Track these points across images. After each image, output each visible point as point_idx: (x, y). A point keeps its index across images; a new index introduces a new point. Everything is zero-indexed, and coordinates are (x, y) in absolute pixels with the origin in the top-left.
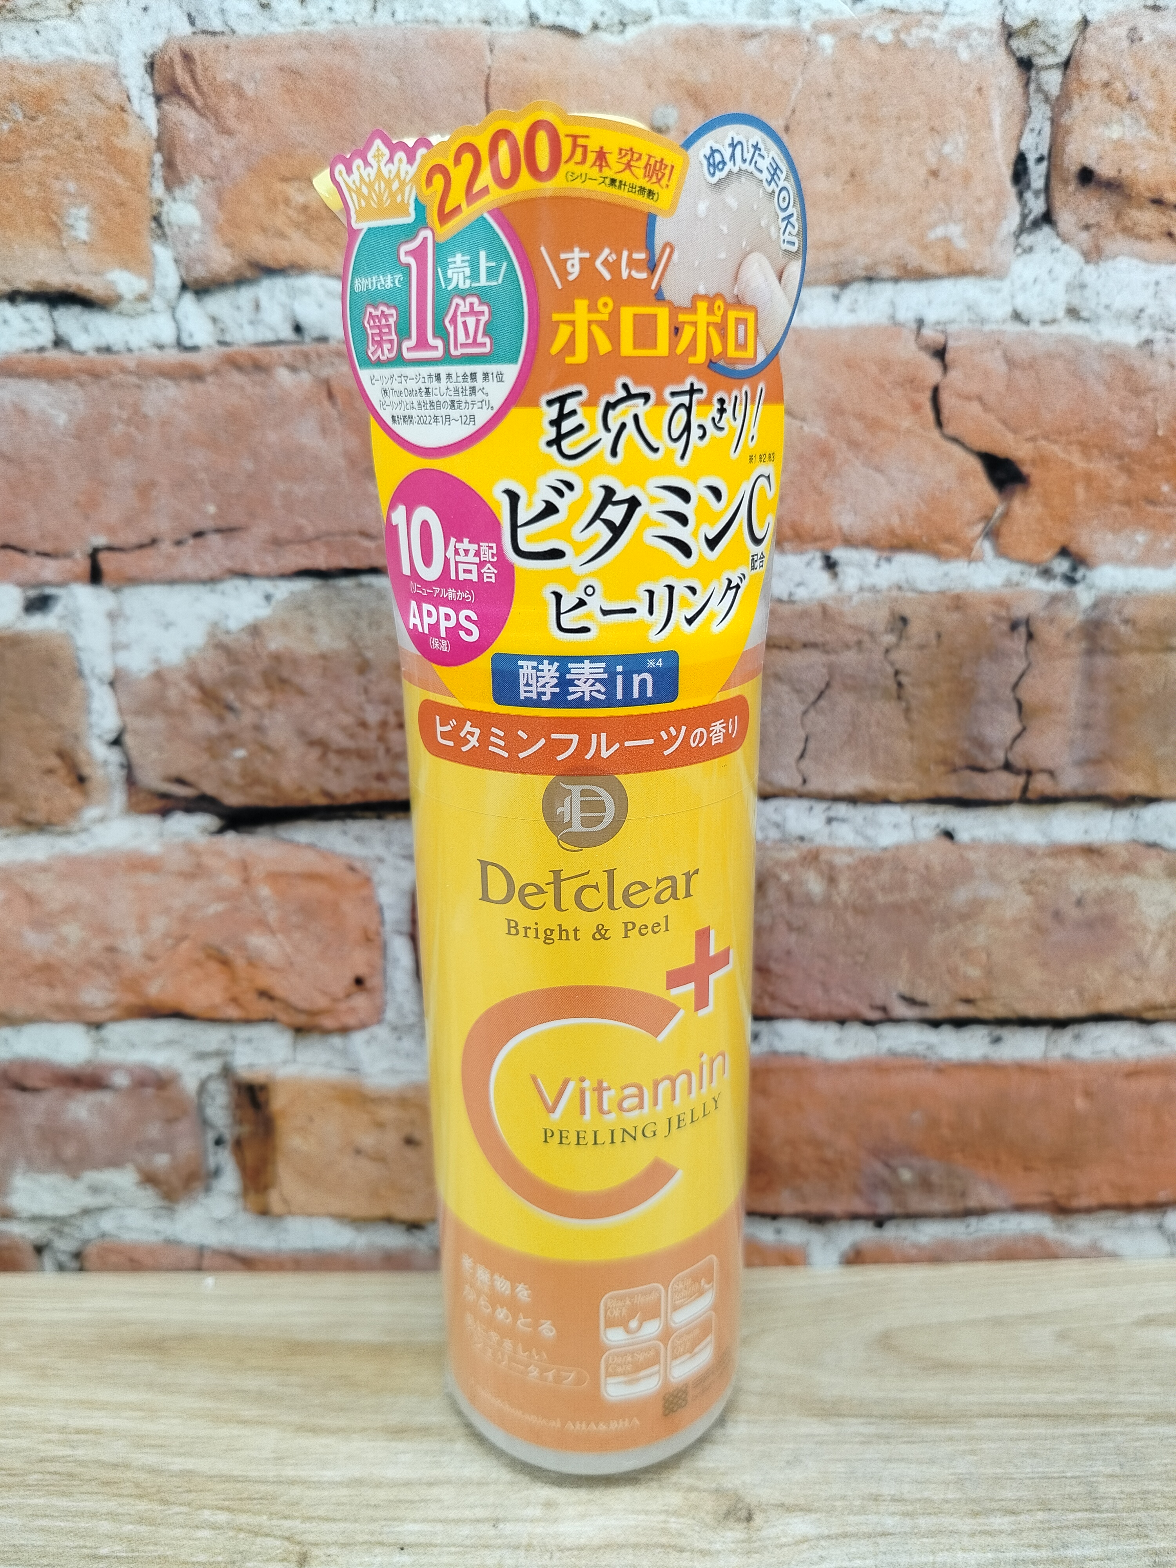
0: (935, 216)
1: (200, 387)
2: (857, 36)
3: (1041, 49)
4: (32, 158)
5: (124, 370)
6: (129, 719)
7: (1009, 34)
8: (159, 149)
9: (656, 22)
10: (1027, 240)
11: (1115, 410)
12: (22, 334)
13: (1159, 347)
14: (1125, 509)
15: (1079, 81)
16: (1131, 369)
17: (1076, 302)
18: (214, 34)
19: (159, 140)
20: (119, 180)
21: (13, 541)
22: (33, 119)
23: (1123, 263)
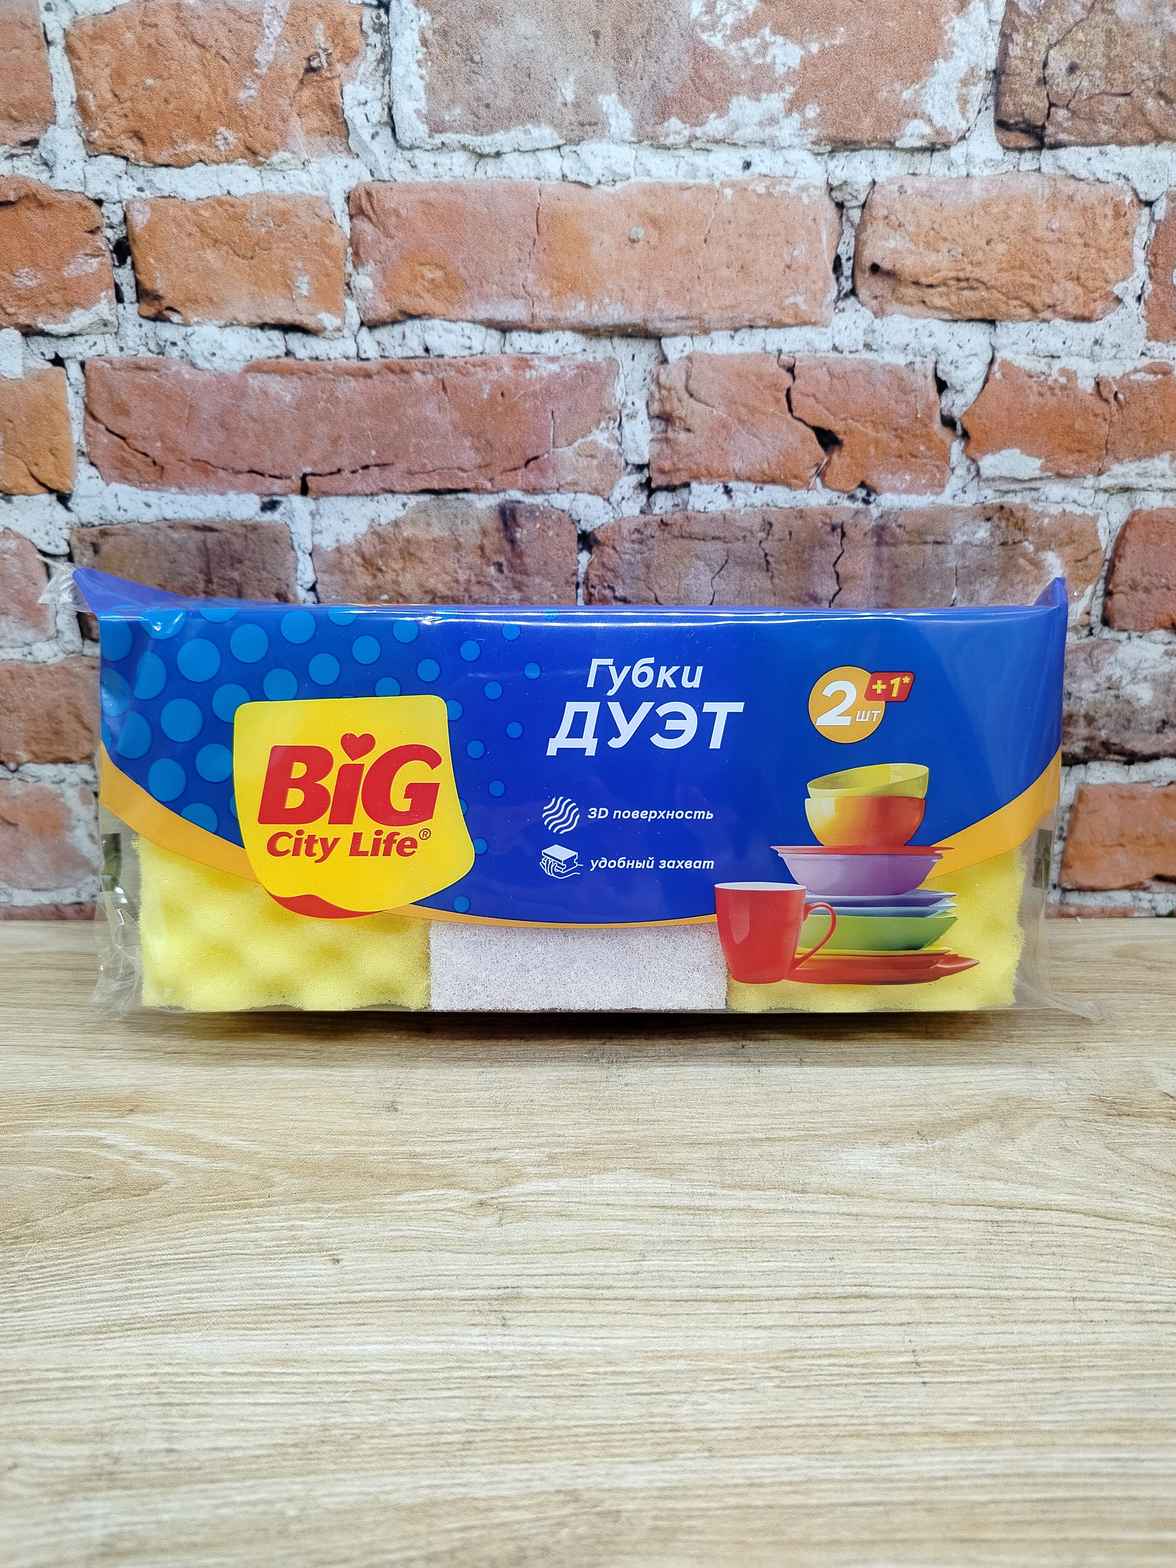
0: (789, 291)
1: (369, 381)
2: (745, 189)
3: (849, 198)
4: (278, 248)
5: (326, 371)
6: (319, 575)
7: (831, 189)
8: (351, 245)
9: (633, 180)
10: (841, 305)
11: (892, 402)
12: (267, 348)
13: (917, 366)
14: (899, 460)
15: (871, 215)
16: (902, 379)
17: (869, 340)
18: (384, 181)
19: (350, 240)
20: (327, 262)
21: (256, 469)
22: (279, 226)
23: (897, 318)
